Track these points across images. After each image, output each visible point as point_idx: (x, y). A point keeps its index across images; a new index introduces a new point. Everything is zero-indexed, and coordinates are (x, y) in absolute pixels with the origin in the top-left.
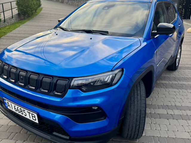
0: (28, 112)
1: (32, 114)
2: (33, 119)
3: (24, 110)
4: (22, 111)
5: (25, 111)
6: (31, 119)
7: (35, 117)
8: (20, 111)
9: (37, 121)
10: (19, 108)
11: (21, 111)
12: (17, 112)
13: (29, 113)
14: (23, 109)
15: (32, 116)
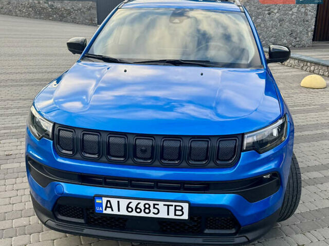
0: (164, 205)
1: (176, 206)
2: (175, 215)
3: (154, 205)
4: (149, 208)
5: (158, 205)
6: (172, 216)
7: (181, 210)
8: (143, 208)
9: (185, 217)
10: (143, 202)
11: (145, 208)
12: (134, 214)
13: (168, 206)
14: (151, 203)
15: (176, 210)
